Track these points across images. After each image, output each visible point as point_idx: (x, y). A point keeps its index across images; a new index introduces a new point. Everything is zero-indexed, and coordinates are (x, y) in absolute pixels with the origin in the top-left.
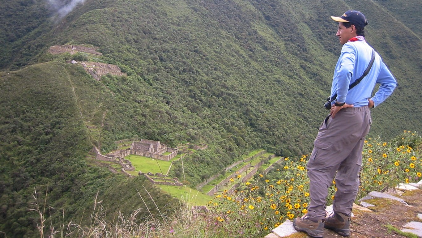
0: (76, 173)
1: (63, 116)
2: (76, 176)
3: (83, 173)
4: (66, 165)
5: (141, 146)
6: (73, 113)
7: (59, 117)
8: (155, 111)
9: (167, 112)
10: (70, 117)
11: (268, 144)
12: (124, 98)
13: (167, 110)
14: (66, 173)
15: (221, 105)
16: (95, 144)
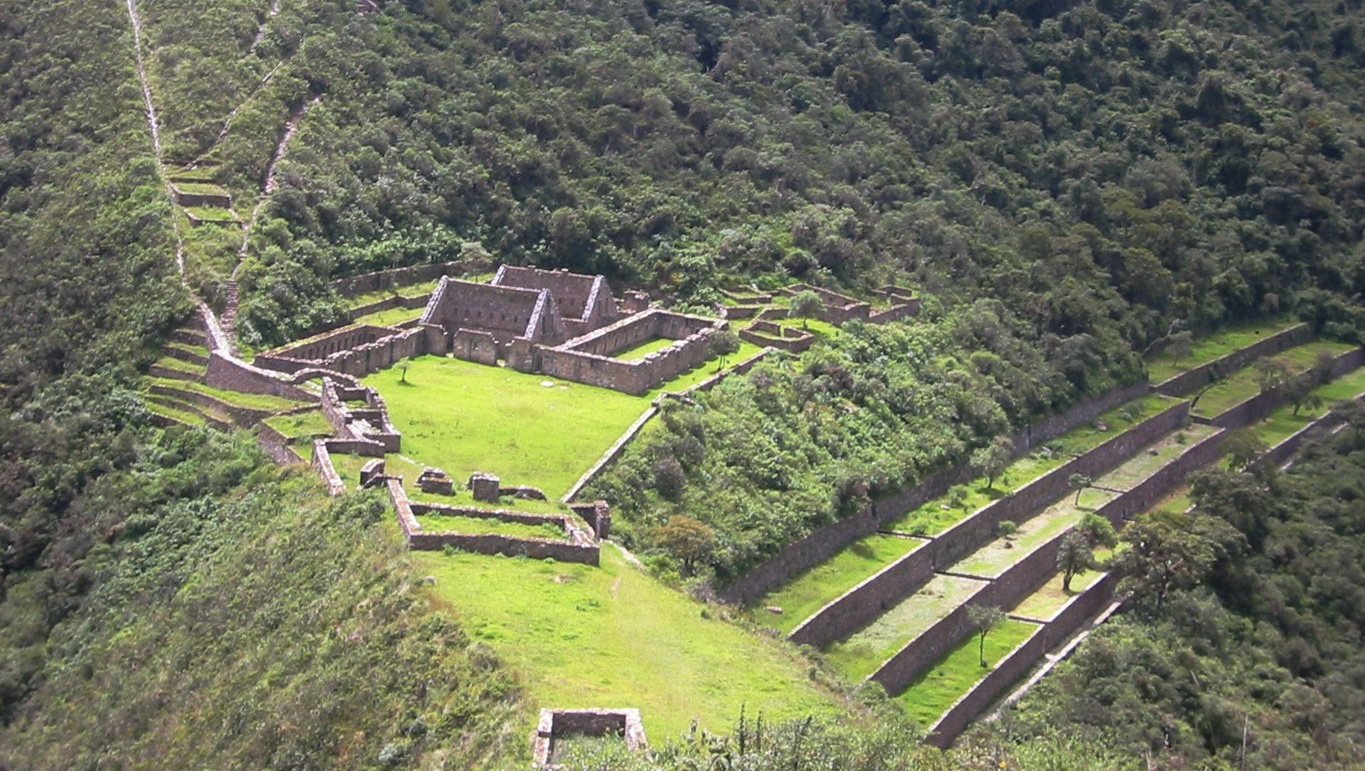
0: (80, 464)
1: (53, 139)
2: (80, 481)
3: (125, 460)
4: (39, 415)
5: (486, 305)
6: (106, 120)
7: (33, 146)
8: (606, 102)
9: (681, 108)
10: (86, 142)
11: (1322, 286)
12: (429, 27)
13: (685, 93)
14: (33, 465)
15: (1051, 63)
16: (208, 293)
